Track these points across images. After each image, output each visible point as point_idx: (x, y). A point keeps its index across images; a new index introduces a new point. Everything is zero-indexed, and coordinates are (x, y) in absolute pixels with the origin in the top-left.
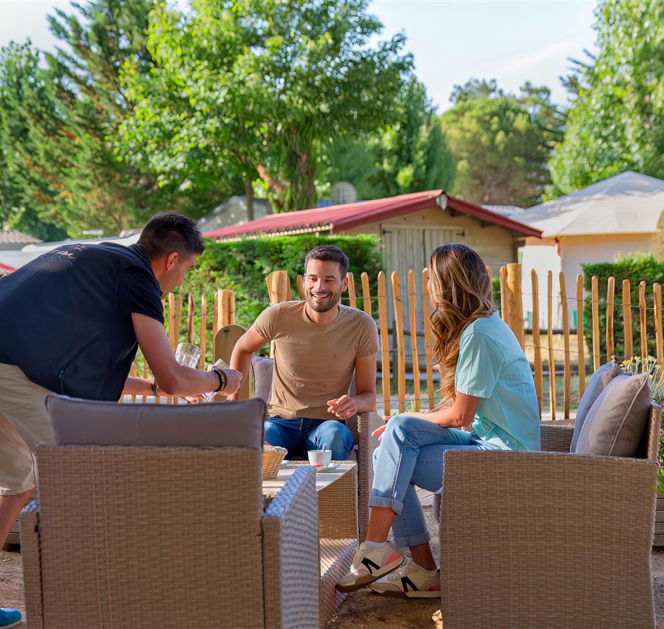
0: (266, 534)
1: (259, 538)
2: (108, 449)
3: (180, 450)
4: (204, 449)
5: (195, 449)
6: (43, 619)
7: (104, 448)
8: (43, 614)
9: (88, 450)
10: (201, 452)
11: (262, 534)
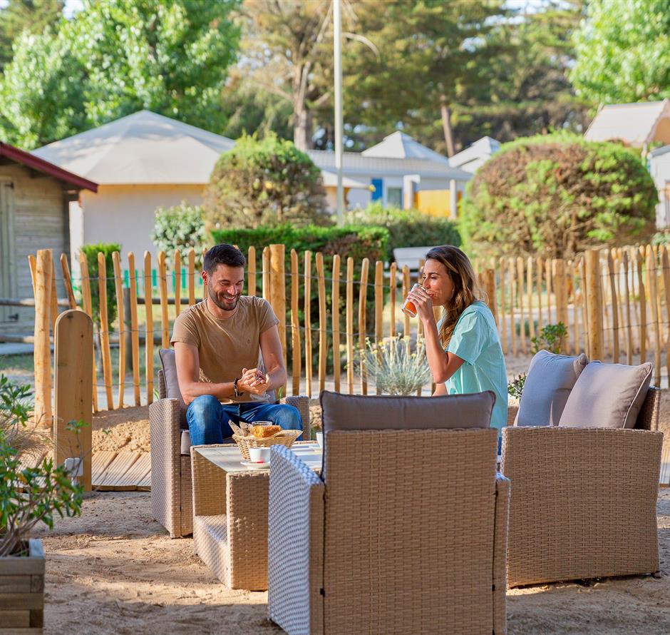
0: (500, 493)
1: (495, 496)
2: (384, 432)
3: (440, 431)
4: (457, 430)
5: (451, 430)
6: (324, 568)
7: (381, 432)
8: (323, 565)
9: (369, 433)
10: (456, 433)
11: (497, 493)
